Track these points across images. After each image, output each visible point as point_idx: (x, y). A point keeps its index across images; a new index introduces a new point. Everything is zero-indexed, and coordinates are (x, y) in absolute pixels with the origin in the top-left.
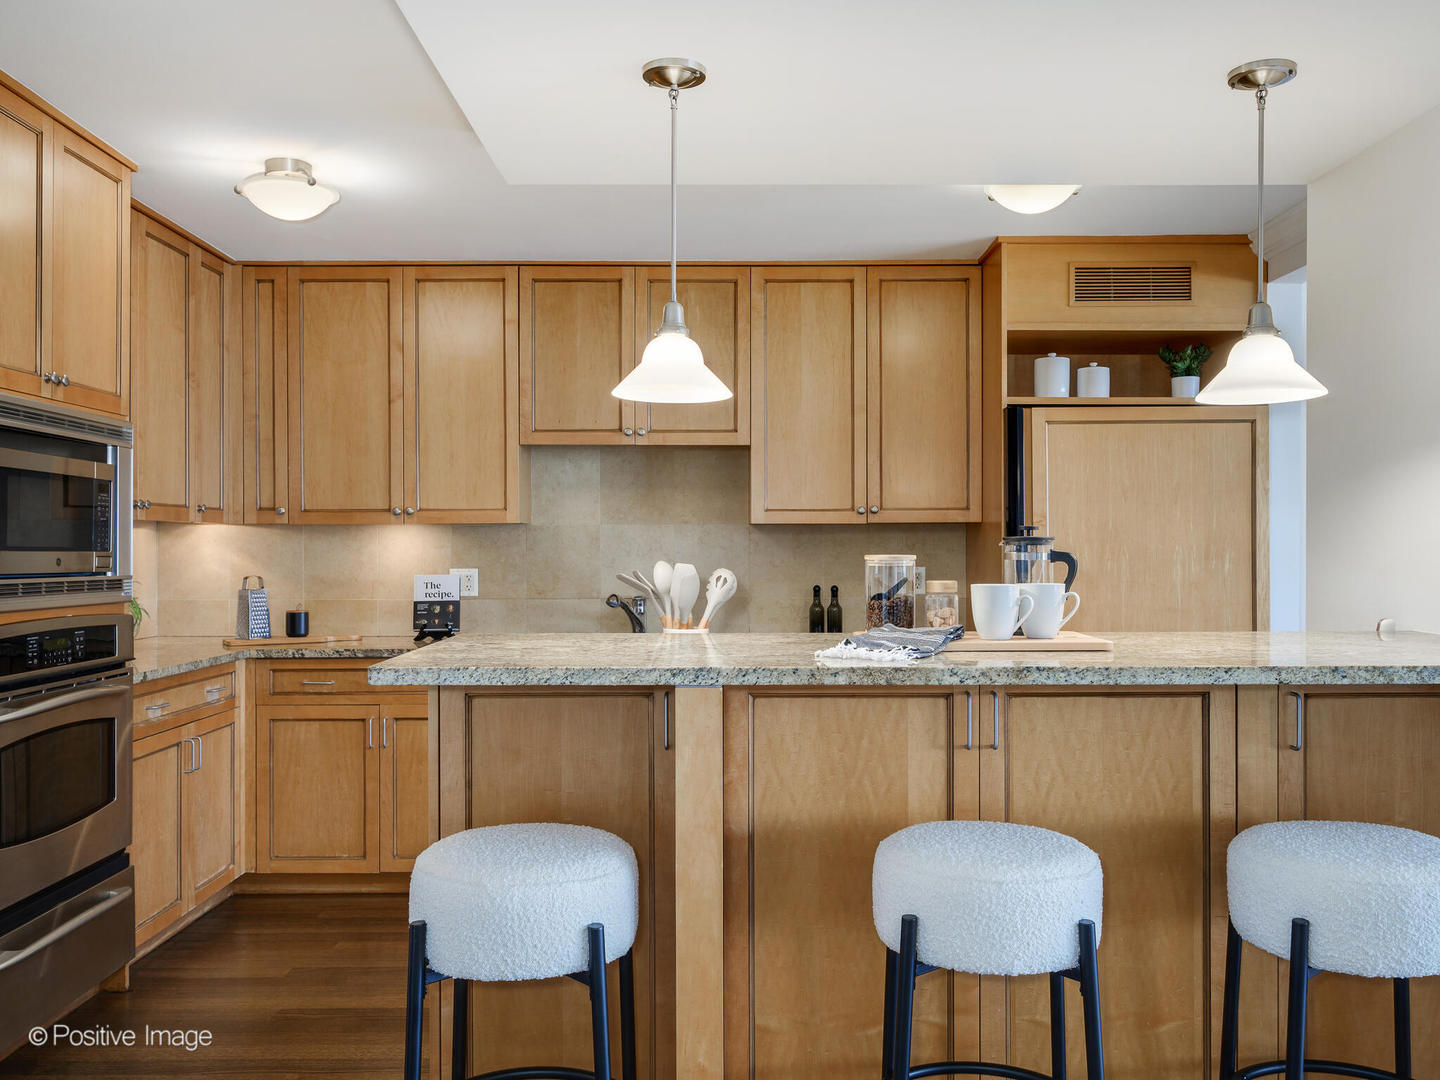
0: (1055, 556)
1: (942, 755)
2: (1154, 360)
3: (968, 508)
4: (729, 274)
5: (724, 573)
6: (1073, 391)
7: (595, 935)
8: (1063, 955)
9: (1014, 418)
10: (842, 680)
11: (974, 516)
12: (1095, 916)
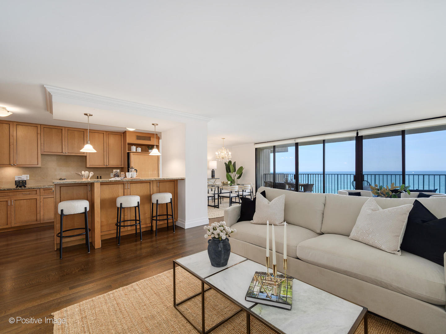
0: (135, 170)
1: (123, 190)
2: (146, 147)
3: (122, 165)
4: (83, 130)
5: (92, 173)
6: (136, 151)
7: (86, 208)
8: (136, 205)
9: (128, 154)
10: (114, 181)
11: (123, 166)
12: (139, 201)
